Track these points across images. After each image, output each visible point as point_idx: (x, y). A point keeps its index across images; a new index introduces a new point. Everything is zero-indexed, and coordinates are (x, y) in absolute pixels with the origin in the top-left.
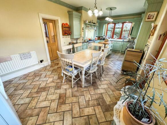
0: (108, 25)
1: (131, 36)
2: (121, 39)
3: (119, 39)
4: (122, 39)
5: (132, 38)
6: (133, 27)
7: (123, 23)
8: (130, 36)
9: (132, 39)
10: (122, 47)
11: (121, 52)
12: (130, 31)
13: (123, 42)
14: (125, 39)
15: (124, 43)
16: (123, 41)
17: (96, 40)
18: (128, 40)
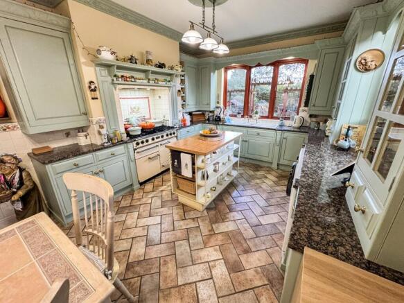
0: (226, 72)
1: (306, 108)
2: (273, 118)
3: (267, 117)
4: (278, 118)
5: (311, 116)
6: (312, 77)
7: (276, 64)
8: (302, 108)
9: (314, 119)
10: (277, 148)
11: (274, 166)
12: (302, 90)
13: (279, 133)
14: (286, 119)
15: (286, 134)
16: (281, 129)
17: (185, 126)
18: (297, 125)
